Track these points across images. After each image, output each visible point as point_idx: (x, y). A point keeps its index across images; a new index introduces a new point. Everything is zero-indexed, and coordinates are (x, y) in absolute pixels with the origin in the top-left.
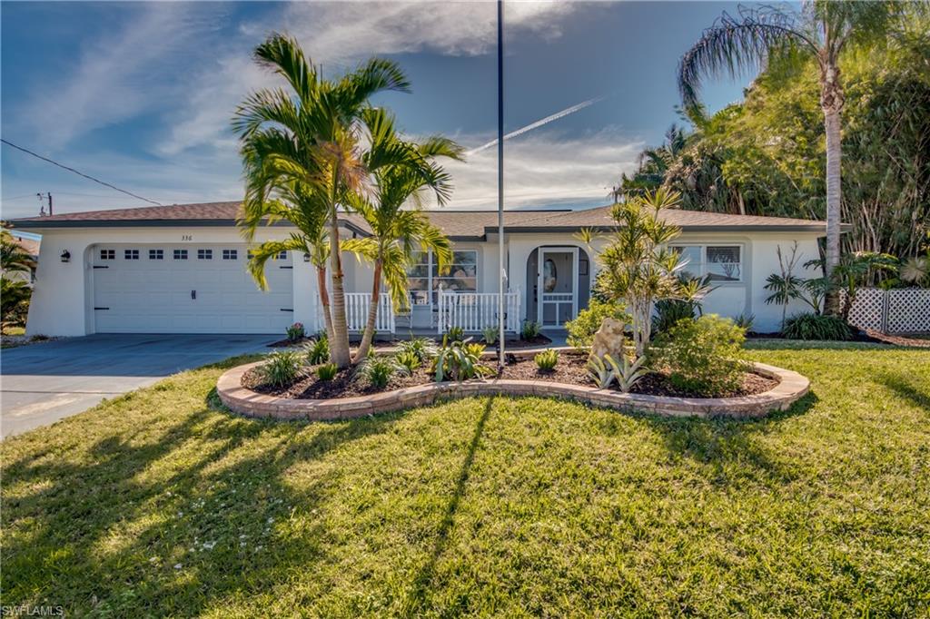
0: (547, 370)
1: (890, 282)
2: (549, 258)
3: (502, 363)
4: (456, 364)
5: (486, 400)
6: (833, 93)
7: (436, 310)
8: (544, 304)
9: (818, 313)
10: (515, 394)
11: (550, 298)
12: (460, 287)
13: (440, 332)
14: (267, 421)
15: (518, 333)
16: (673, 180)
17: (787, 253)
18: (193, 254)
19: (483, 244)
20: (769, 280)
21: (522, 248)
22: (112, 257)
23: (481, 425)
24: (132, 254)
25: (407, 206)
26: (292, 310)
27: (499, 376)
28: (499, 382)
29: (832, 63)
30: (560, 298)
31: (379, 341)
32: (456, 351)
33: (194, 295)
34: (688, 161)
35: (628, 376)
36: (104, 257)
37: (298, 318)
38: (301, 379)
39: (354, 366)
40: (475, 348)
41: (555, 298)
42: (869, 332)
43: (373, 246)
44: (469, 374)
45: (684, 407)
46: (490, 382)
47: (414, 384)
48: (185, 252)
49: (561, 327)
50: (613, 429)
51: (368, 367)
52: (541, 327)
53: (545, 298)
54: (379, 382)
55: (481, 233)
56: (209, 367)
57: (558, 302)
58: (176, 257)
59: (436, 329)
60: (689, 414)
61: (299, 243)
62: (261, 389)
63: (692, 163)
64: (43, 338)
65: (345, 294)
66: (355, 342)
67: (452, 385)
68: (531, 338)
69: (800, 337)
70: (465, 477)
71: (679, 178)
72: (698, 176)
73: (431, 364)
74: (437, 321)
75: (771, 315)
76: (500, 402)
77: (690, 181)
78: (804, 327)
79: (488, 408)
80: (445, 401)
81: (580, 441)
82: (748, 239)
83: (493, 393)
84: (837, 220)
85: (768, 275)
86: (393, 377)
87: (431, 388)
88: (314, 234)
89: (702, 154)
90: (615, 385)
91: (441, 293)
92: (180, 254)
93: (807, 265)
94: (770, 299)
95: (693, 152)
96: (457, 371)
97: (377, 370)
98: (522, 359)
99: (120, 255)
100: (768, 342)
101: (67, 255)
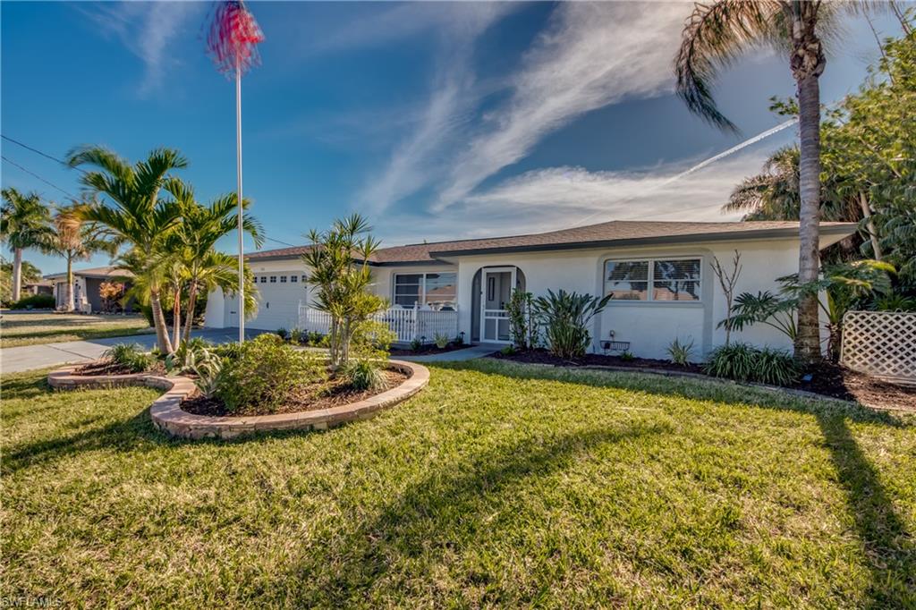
8: (486, 320)
11: (491, 314)
21: (466, 270)
30: (500, 314)
33: (268, 305)
41: (495, 314)
53: (487, 314)
57: (497, 318)
82: (707, 250)
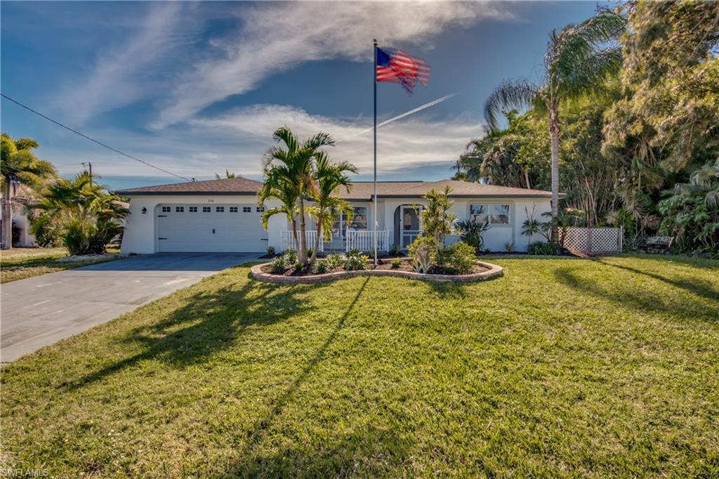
0: (396, 266)
1: (602, 224)
2: (407, 211)
3: (376, 264)
4: (355, 263)
5: (367, 277)
6: (554, 125)
7: (345, 240)
8: (404, 236)
9: (549, 241)
10: (379, 275)
11: (407, 233)
12: (359, 226)
13: (347, 251)
14: (280, 284)
15: (388, 251)
16: (488, 161)
17: (530, 210)
18: (213, 209)
19: (370, 203)
20: (525, 223)
21: (391, 206)
22: (169, 211)
23: (365, 284)
24: (180, 209)
25: (332, 195)
26: (267, 240)
27: (374, 268)
28: (373, 271)
29: (554, 110)
30: (413, 233)
31: (320, 255)
32: (355, 258)
33: (214, 231)
34: (497, 149)
35: (427, 267)
36: (164, 211)
37: (271, 244)
38: (287, 270)
39: (309, 265)
40: (364, 257)
41: (410, 233)
42: (573, 252)
43: (318, 210)
44: (361, 268)
45: (444, 278)
46: (369, 271)
47: (336, 271)
48: (209, 208)
49: (404, 249)
50: (414, 285)
51: (317, 264)
52: (401, 248)
53: (404, 233)
54: (322, 270)
55: (370, 198)
56: (239, 266)
57: (411, 235)
58: (204, 211)
59: (345, 250)
60: (445, 281)
61: (284, 210)
62: (272, 273)
63: (499, 150)
64: (135, 254)
65: (306, 231)
66: (310, 255)
67: (353, 271)
68: (393, 254)
69: (534, 254)
70: (358, 297)
71: (491, 159)
72: (502, 159)
73: (344, 264)
74: (345, 246)
75: (523, 242)
76: (373, 277)
77: (498, 162)
78: (536, 248)
79: (368, 279)
80: (350, 277)
81: (400, 289)
82: (512, 201)
83: (369, 275)
84: (556, 192)
85: (524, 221)
86: (327, 269)
87: (344, 272)
88: (291, 206)
89: (505, 145)
90: (421, 271)
91: (348, 231)
92: (207, 209)
93: (543, 215)
94: (523, 233)
95: (500, 143)
96: (356, 266)
97: (322, 265)
98: (386, 263)
99: (173, 210)
100: (521, 256)
101: (145, 210)
